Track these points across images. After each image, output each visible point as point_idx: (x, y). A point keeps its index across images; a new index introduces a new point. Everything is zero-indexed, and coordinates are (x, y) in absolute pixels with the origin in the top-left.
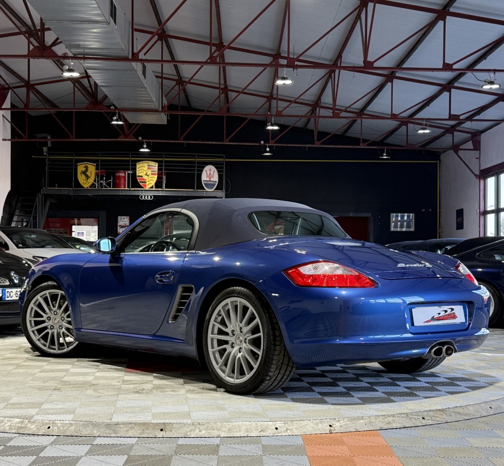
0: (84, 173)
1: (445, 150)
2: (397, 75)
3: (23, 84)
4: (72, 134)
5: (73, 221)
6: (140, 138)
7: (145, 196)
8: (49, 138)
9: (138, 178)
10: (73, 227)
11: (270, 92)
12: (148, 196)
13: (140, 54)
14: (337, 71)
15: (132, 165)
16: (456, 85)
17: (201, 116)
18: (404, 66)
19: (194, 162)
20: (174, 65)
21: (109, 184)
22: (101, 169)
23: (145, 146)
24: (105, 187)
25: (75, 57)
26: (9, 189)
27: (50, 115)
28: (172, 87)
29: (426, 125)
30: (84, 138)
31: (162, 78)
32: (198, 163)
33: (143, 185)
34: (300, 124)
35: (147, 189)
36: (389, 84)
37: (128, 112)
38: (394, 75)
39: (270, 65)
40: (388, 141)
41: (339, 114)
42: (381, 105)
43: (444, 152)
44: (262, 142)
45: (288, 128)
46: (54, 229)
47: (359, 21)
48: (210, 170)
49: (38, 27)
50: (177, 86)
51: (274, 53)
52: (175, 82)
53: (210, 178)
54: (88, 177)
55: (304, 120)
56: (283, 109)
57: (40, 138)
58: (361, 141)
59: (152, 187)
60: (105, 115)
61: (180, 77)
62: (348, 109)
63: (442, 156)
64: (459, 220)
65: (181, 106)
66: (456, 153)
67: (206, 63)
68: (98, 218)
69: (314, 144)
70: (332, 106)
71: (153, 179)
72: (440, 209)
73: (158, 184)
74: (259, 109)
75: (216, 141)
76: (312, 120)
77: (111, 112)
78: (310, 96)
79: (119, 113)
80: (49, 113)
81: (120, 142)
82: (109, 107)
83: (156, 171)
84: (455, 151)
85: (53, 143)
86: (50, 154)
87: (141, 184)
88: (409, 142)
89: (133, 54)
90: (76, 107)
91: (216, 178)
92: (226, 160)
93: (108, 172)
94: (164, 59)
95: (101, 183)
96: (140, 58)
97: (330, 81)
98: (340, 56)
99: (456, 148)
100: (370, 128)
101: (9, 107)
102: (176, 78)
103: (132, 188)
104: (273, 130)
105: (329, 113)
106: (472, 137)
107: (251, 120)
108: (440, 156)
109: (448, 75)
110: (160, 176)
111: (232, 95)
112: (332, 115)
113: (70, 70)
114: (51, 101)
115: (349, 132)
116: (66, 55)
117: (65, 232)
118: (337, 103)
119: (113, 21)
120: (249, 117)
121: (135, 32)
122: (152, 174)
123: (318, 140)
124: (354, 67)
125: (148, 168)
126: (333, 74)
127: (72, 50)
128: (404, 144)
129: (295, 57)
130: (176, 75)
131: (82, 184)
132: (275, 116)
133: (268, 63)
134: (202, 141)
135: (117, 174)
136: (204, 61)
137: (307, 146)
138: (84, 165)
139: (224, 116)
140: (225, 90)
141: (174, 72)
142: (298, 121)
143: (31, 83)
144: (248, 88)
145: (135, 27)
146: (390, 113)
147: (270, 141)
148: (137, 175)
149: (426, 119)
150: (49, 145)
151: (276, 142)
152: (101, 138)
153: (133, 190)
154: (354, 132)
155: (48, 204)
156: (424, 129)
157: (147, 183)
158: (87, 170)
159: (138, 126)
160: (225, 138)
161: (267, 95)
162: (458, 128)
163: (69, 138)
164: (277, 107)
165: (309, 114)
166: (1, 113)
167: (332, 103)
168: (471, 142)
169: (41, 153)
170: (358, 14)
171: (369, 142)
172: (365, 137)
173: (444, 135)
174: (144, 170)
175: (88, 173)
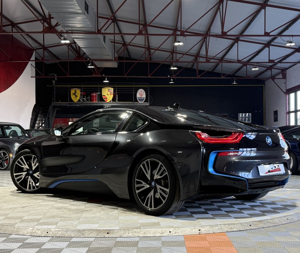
0: (74, 94)
1: (268, 79)
2: (240, 39)
3: (41, 47)
4: (68, 74)
5: (69, 120)
6: (104, 75)
7: (107, 106)
8: (56, 75)
9: (103, 96)
11: (173, 49)
13: (102, 30)
14: (208, 37)
15: (100, 90)
16: (272, 44)
17: (136, 63)
18: (244, 34)
19: (132, 88)
20: (121, 36)
21: (88, 100)
22: (83, 92)
23: (106, 79)
24: (86, 101)
25: (67, 32)
26: (35, 103)
27: (55, 64)
28: (120, 48)
29: (256, 66)
30: (74, 76)
31: (114, 42)
32: (135, 88)
33: (106, 100)
34: (189, 66)
35: (108, 102)
36: (236, 44)
37: (97, 61)
38: (238, 39)
39: (172, 35)
40: (236, 75)
41: (209, 60)
42: (232, 55)
43: (267, 80)
44: (169, 76)
45: (182, 68)
46: (59, 124)
47: (219, 10)
48: (141, 91)
49: (47, 17)
50: (123, 47)
51: (174, 28)
52: (122, 45)
53: (141, 96)
55: (191, 64)
56: (179, 58)
57: (51, 76)
58: (222, 74)
59: (110, 101)
60: (85, 62)
61: (125, 42)
62: (214, 58)
64: (275, 116)
65: (125, 58)
66: (273, 80)
67: (138, 34)
69: (196, 77)
70: (205, 56)
71: (111, 97)
72: (265, 111)
73: (114, 100)
74: (167, 58)
75: (144, 76)
76: (196, 64)
77: (88, 61)
78: (194, 51)
79: (92, 62)
80: (55, 62)
81: (93, 77)
82: (86, 59)
83: (112, 93)
84: (272, 79)
85: (58, 78)
86: (56, 84)
87: (104, 99)
88: (247, 75)
89: (98, 30)
90: (69, 59)
91: (144, 96)
92: (150, 86)
93: (87, 94)
94: (115, 33)
95: (84, 100)
96: (102, 32)
97: (204, 43)
98: (209, 29)
99: (273, 78)
100: (227, 68)
101: (34, 59)
102: (123, 43)
103: (100, 101)
104: (174, 70)
105: (204, 60)
106: (282, 71)
107: (163, 64)
108: (265, 82)
109: (267, 39)
110: (114, 95)
111: (152, 51)
112: (206, 61)
113: (65, 39)
114: (57, 56)
115: (215, 70)
116: (63, 31)
117: (65, 126)
118: (208, 54)
119: (86, 13)
120: (161, 63)
121: (99, 19)
122: (110, 94)
123: (199, 75)
124: (216, 35)
125: (108, 91)
126: (206, 39)
127: (66, 29)
128: (245, 76)
129: (185, 30)
130: (122, 41)
131: (73, 100)
132: (175, 62)
133: (171, 34)
134: (137, 76)
135: (92, 95)
137: (193, 78)
138: (74, 90)
139: (148, 63)
140: (149, 48)
142: (188, 64)
143: (45, 46)
144: (160, 47)
145: (99, 15)
146: (237, 59)
147: (173, 75)
148: (102, 95)
149: (256, 62)
150: (56, 79)
151: (176, 76)
152: (83, 75)
153: (100, 103)
154: (218, 70)
155: (55, 111)
156: (255, 68)
157: (108, 99)
158: (76, 93)
159: (103, 69)
160: (149, 74)
161: (171, 51)
162: (274, 67)
163: (66, 75)
164: (176, 58)
165: (194, 61)
166: (30, 63)
167: (205, 54)
168: (281, 74)
169: (52, 84)
170: (218, 7)
171: (226, 75)
172: (224, 72)
173: (266, 71)
174: (106, 92)
175: (77, 94)
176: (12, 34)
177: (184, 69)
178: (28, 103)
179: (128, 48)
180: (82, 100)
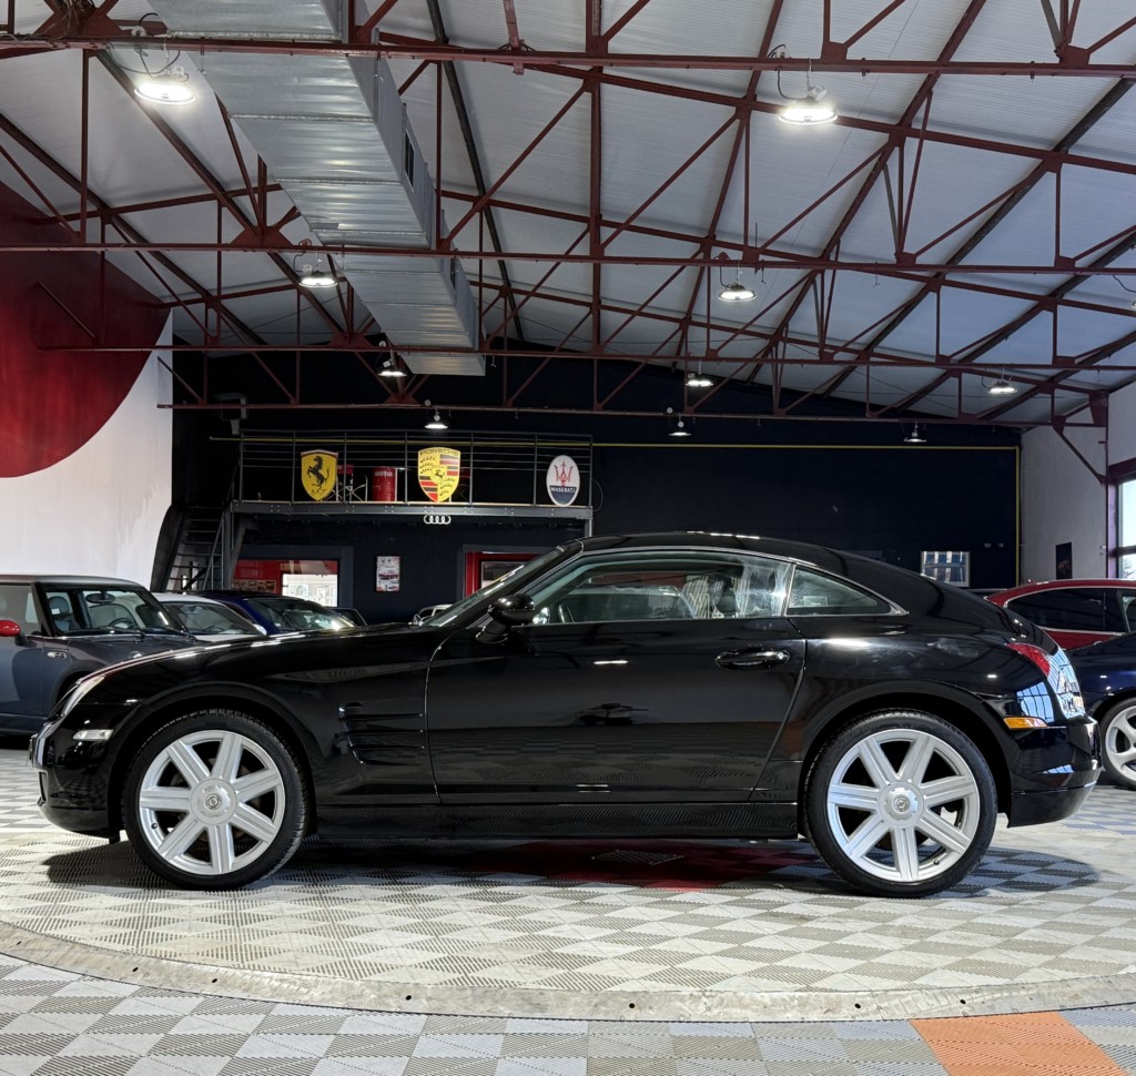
0: (315, 471)
1: (1031, 425)
2: (950, 277)
3: (199, 296)
4: (294, 395)
5: (285, 564)
6: (428, 403)
7: (434, 517)
8: (243, 401)
9: (420, 481)
10: (285, 576)
11: (686, 310)
12: (440, 517)
13: (452, 242)
14: (828, 274)
15: (409, 455)
16: (1067, 297)
17: (547, 360)
18: (964, 262)
19: (531, 450)
20: (499, 261)
21: (361, 494)
22: (347, 463)
23: (437, 418)
24: (354, 499)
25: (325, 248)
26: (168, 503)
27: (249, 355)
28: (490, 302)
29: (1007, 377)
30: (317, 403)
31: (480, 285)
32: (540, 451)
33: (432, 495)
34: (743, 374)
35: (438, 503)
36: (932, 296)
37: (412, 353)
38: (941, 277)
39: (692, 261)
40: (919, 406)
41: (832, 355)
42: (913, 336)
43: (1029, 429)
44: (670, 410)
45: (721, 382)
46: (246, 581)
47: (882, 172)
48: (564, 465)
49: (255, 184)
50: (502, 300)
51: (703, 236)
52: (497, 292)
53: (563, 481)
55: (752, 366)
56: (720, 344)
57: (226, 402)
58: (867, 406)
59: (447, 500)
60: (359, 356)
61: (508, 283)
62: (850, 347)
63: (1027, 437)
64: (1061, 566)
65: (508, 339)
66: (1060, 431)
68: (338, 560)
69: (772, 413)
70: (816, 340)
71: (451, 483)
72: (1020, 543)
73: (459, 495)
74: (664, 344)
75: (577, 408)
76: (767, 369)
77: (378, 353)
78: (769, 322)
79: (395, 354)
81: (388, 410)
82: (374, 343)
83: (456, 468)
85: (250, 412)
86: (246, 434)
87: (426, 493)
88: (963, 410)
89: (440, 242)
90: (301, 343)
91: (574, 481)
92: (595, 445)
93: (359, 472)
94: (484, 250)
95: (347, 492)
96: (453, 249)
97: (812, 290)
98: (835, 240)
99: (1058, 422)
100: (883, 383)
101: (171, 344)
102: (501, 283)
103: (407, 500)
104: (700, 388)
105: (813, 353)
106: (1091, 399)
107: (649, 367)
108: (1020, 438)
110: (463, 477)
111: (612, 320)
112: (818, 358)
113: (316, 274)
114: (250, 330)
115: (838, 389)
116: (309, 244)
117: (268, 588)
118: (829, 333)
119: (408, 178)
120: (643, 361)
121: (443, 199)
122: (449, 473)
123: (782, 406)
124: (876, 265)
125: (442, 462)
126: (819, 276)
127: (321, 235)
128: (955, 414)
129: (759, 246)
130: (500, 276)
131: (309, 492)
132: (703, 359)
133: (689, 256)
134: (550, 407)
135: (377, 474)
137: (759, 417)
138: (314, 456)
139: (592, 361)
140: (596, 305)
141: (498, 274)
142: (742, 367)
143: (223, 293)
144: (651, 304)
145: (443, 188)
146: (935, 354)
147: (686, 407)
148: (420, 474)
149: (1006, 366)
150: (244, 415)
151: (696, 411)
152: (350, 403)
153: (411, 505)
154: (853, 388)
155: (242, 532)
156: (1003, 385)
157: (440, 491)
158: (319, 466)
159: (424, 380)
160: (595, 402)
161: (681, 316)
162: (1063, 383)
163: (288, 402)
164: (708, 341)
165: (759, 357)
166: (155, 353)
167: (816, 333)
168: (1088, 409)
169: (228, 432)
170: (880, 159)
171: (883, 410)
172: (875, 400)
173: (1032, 396)
174: (433, 466)
175: (323, 472)
176: (103, 252)
177: (728, 382)
178: (144, 500)
179: (517, 305)
180: (341, 494)
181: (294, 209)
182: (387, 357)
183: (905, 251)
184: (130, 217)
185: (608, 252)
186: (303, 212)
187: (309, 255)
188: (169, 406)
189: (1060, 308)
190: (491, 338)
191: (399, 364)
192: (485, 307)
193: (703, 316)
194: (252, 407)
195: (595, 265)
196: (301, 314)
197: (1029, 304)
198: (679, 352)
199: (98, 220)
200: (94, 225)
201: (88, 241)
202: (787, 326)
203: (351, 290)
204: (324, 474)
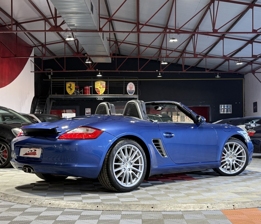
1: (247, 73)
2: (226, 36)
3: (40, 44)
4: (64, 68)
5: (63, 111)
6: (97, 70)
7: (99, 98)
8: (51, 70)
9: (96, 89)
10: (63, 114)
11: (160, 46)
12: (101, 98)
13: (103, 29)
14: (196, 35)
15: (93, 83)
16: (255, 40)
17: (126, 59)
18: (230, 31)
19: (123, 81)
20: (114, 33)
21: (81, 93)
22: (78, 85)
23: (100, 74)
24: (79, 94)
25: (72, 31)
26: (34, 96)
27: (53, 59)
28: (112, 45)
29: (240, 61)
30: (70, 70)
32: (125, 81)
33: (98, 93)
34: (174, 62)
35: (100, 95)
36: (222, 41)
37: (93, 57)
38: (224, 36)
40: (218, 69)
41: (197, 56)
42: (218, 51)
44: (157, 71)
45: (169, 64)
47: (209, 10)
48: (131, 85)
50: (115, 44)
51: (165, 27)
52: (114, 42)
53: (131, 89)
54: (71, 89)
55: (177, 59)
56: (169, 54)
57: (47, 71)
58: (206, 69)
59: (102, 94)
60: (80, 58)
61: (116, 40)
62: (201, 54)
63: (245, 76)
64: (255, 107)
65: (117, 54)
66: (254, 74)
67: (132, 32)
68: (76, 109)
69: (182, 71)
70: (193, 53)
71: (103, 90)
72: (244, 102)
73: (105, 92)
74: (155, 54)
75: (134, 71)
76: (181, 59)
77: (85, 57)
78: (181, 48)
79: (89, 57)
80: (53, 58)
81: (87, 72)
83: (104, 86)
86: (52, 79)
87: (97, 92)
88: (230, 70)
89: (100, 28)
90: (66, 55)
91: (134, 89)
92: (139, 80)
93: (81, 87)
94: (111, 31)
95: (78, 92)
96: (103, 30)
97: (192, 40)
98: (197, 27)
99: (253, 72)
100: (210, 63)
101: (33, 56)
102: (115, 40)
107: (151, 60)
110: (106, 88)
111: (142, 48)
112: (193, 57)
114: (53, 53)
115: (198, 65)
116: (67, 30)
118: (196, 51)
119: (92, 13)
122: (103, 87)
123: (184, 69)
125: (101, 85)
126: (194, 36)
127: (71, 27)
128: (228, 71)
129: (178, 29)
131: (68, 93)
132: (165, 57)
133: (162, 31)
134: (127, 70)
135: (85, 88)
136: (131, 31)
137: (179, 72)
138: (69, 84)
139: (138, 58)
140: (138, 45)
141: (114, 38)
142: (174, 60)
143: (46, 44)
144: (151, 44)
146: (222, 56)
147: (161, 70)
148: (95, 88)
149: (241, 58)
150: (52, 74)
151: (164, 71)
152: (78, 70)
153: (93, 95)
154: (202, 64)
155: (52, 103)
157: (100, 92)
158: (71, 86)
159: (96, 64)
160: (139, 69)
162: (254, 62)
163: (63, 70)
164: (166, 53)
165: (179, 57)
166: (30, 58)
167: (193, 51)
169: (48, 78)
170: (208, 6)
171: (210, 70)
172: (208, 67)
173: (247, 66)
174: (99, 85)
175: (71, 87)
176: (17, 33)
177: (171, 64)
178: (28, 95)
179: (119, 45)
180: (76, 93)
181: (64, 21)
182: (87, 58)
183: (215, 29)
184: (23, 25)
185: (142, 30)
186: (66, 22)
187: (67, 33)
188: (34, 72)
189: (254, 43)
190: (112, 53)
191: (90, 60)
192: (111, 46)
193: (165, 47)
194: (54, 71)
195: (138, 34)
196: (66, 48)
197: (246, 42)
198: (159, 56)
199: (15, 26)
200: (14, 27)
201: (13, 30)
202: (186, 49)
203: (78, 42)
204: (72, 88)
